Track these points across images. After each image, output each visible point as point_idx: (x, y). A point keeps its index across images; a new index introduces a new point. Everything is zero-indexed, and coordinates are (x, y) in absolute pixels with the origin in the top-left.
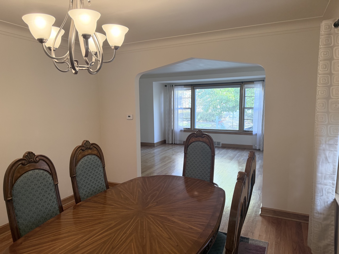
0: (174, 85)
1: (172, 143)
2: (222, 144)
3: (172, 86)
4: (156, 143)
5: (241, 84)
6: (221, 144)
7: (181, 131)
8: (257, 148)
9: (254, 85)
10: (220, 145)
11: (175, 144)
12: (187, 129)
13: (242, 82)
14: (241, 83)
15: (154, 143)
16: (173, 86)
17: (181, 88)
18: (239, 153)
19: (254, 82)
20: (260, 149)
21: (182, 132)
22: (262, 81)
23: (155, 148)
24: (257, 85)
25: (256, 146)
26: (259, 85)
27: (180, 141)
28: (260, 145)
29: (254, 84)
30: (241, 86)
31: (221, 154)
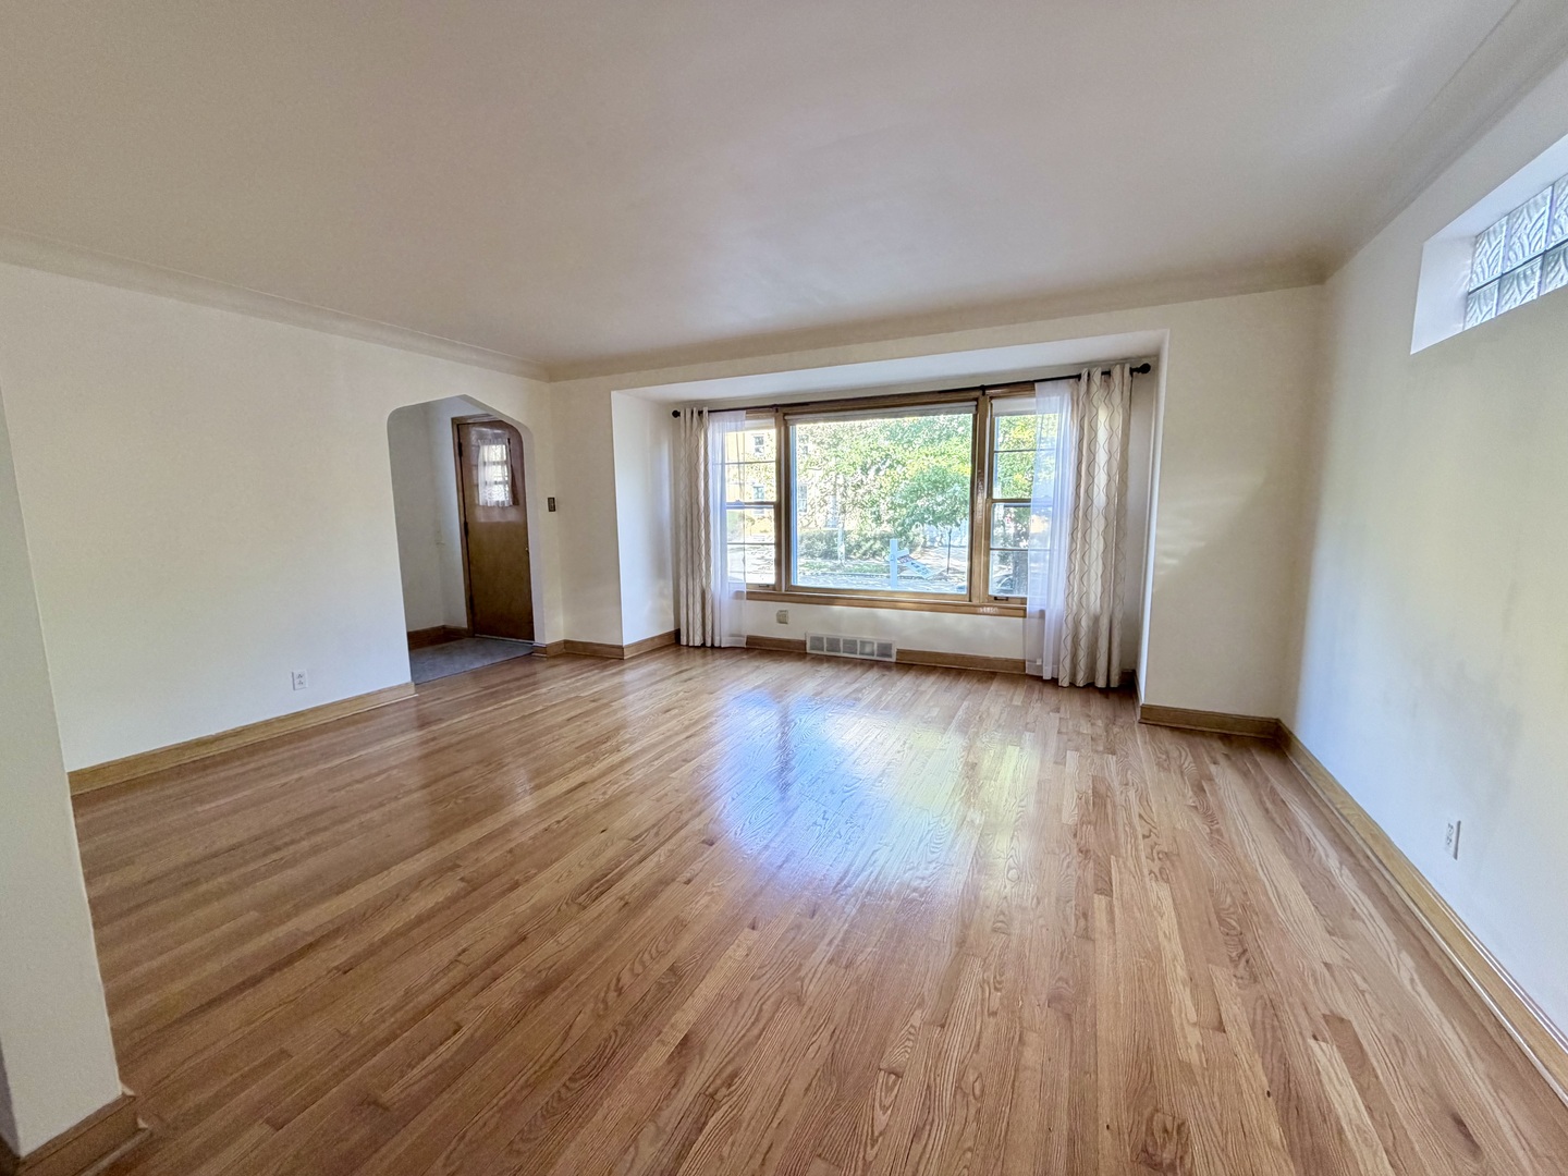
0: (705, 410)
1: (704, 645)
2: (900, 652)
3: (700, 413)
4: (629, 646)
5: (976, 399)
6: (894, 652)
7: (738, 595)
8: (1047, 676)
9: (1034, 400)
10: (890, 656)
11: (713, 647)
12: (760, 586)
13: (983, 388)
14: (977, 394)
15: (621, 648)
16: (703, 412)
17: (736, 421)
18: (966, 703)
19: (1036, 385)
20: (1057, 679)
21: (742, 598)
22: (1071, 381)
23: (626, 666)
24: (1047, 399)
25: (1039, 663)
26: (1055, 399)
27: (732, 635)
28: (1057, 662)
29: (1034, 396)
30: (977, 406)
31: (885, 708)
